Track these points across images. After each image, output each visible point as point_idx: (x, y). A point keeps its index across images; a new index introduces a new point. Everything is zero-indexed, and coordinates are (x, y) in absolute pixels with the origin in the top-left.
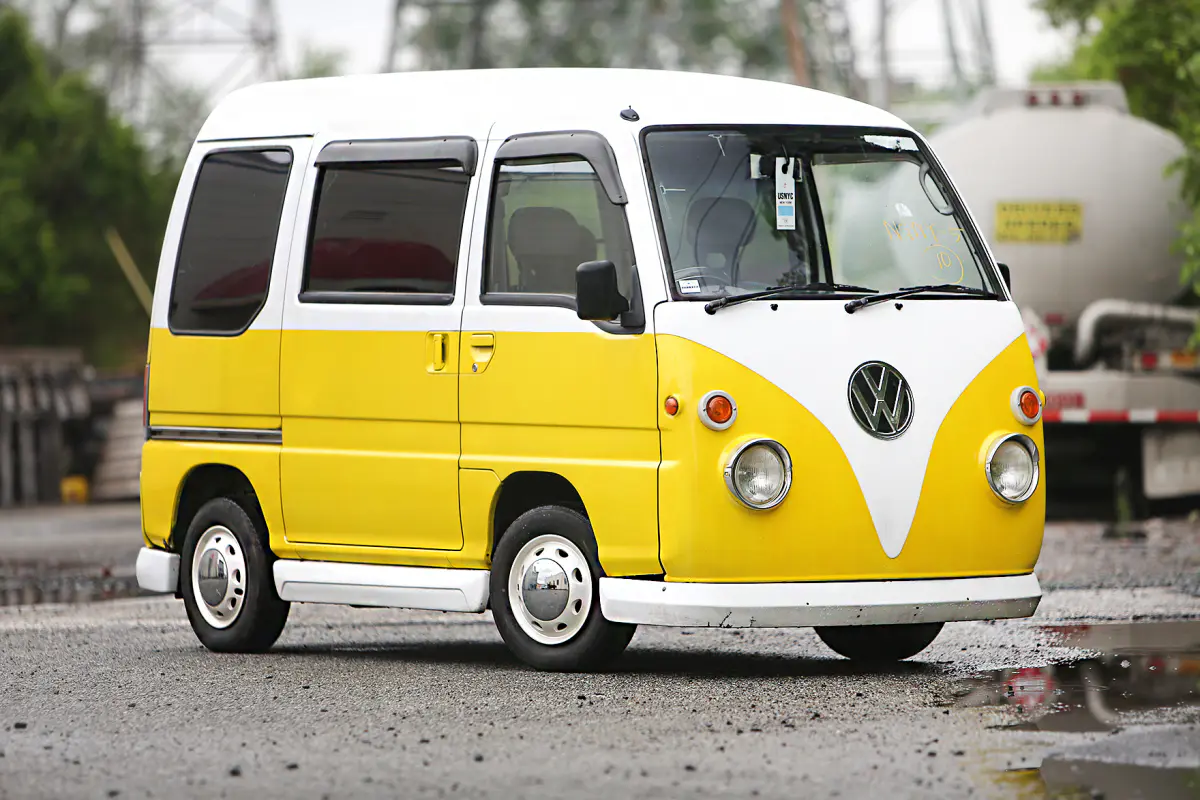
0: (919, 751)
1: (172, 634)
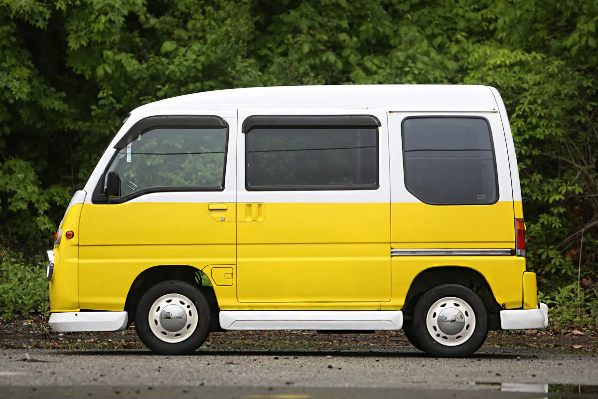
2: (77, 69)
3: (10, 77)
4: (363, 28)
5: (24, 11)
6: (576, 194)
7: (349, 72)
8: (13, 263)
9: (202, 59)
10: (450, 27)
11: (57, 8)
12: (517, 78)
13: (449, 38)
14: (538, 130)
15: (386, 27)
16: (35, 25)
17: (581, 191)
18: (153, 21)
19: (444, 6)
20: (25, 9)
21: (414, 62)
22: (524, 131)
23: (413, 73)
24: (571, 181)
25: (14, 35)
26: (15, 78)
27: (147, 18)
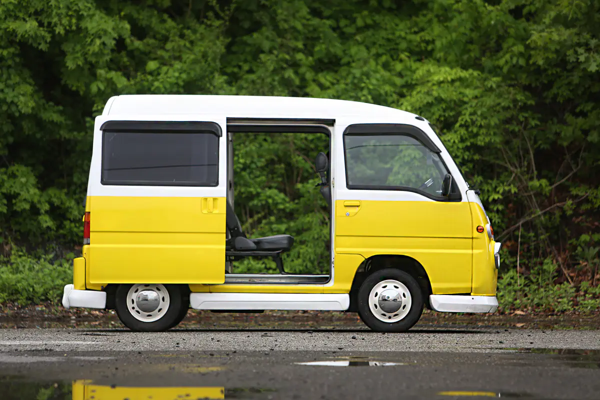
2: (73, 86)
3: (15, 93)
4: (317, 49)
5: (29, 35)
6: (511, 193)
7: (305, 87)
8: (20, 256)
9: (184, 76)
10: (392, 47)
11: (57, 32)
12: (458, 92)
13: (392, 56)
14: (479, 138)
15: (337, 48)
16: (38, 48)
17: (516, 191)
18: (137, 44)
19: (386, 29)
20: (30, 33)
21: (368, 78)
22: (466, 139)
23: (368, 88)
24: (507, 182)
25: (18, 55)
26: (21, 94)
27: (132, 41)
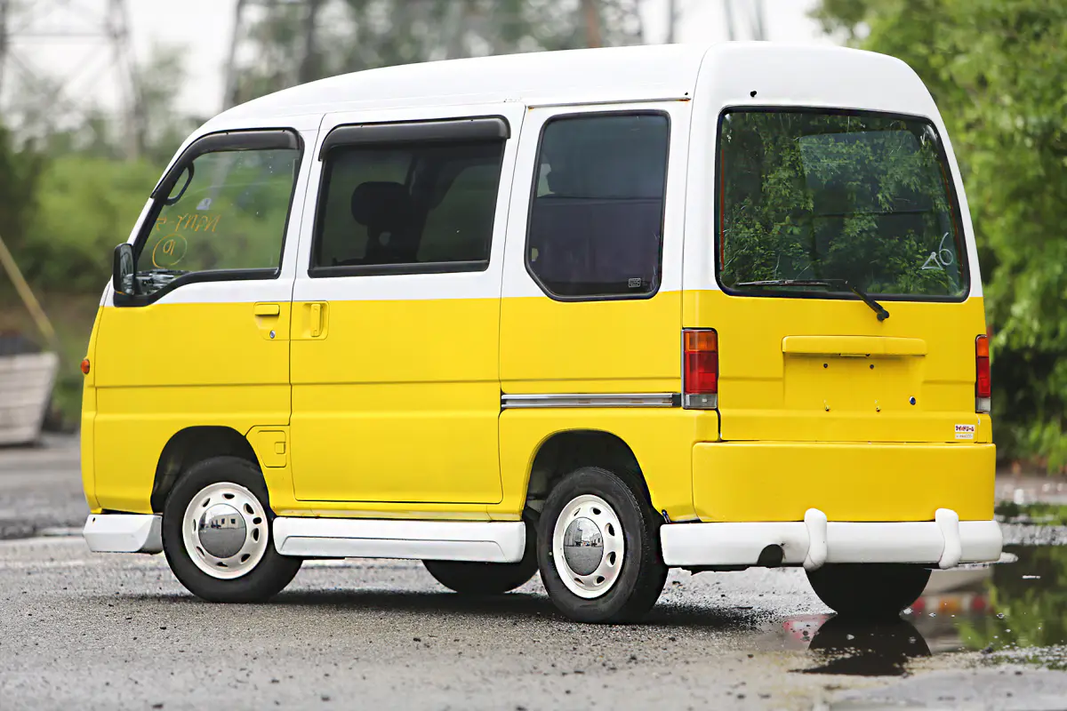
0: (729, 694)
1: (37, 576)
